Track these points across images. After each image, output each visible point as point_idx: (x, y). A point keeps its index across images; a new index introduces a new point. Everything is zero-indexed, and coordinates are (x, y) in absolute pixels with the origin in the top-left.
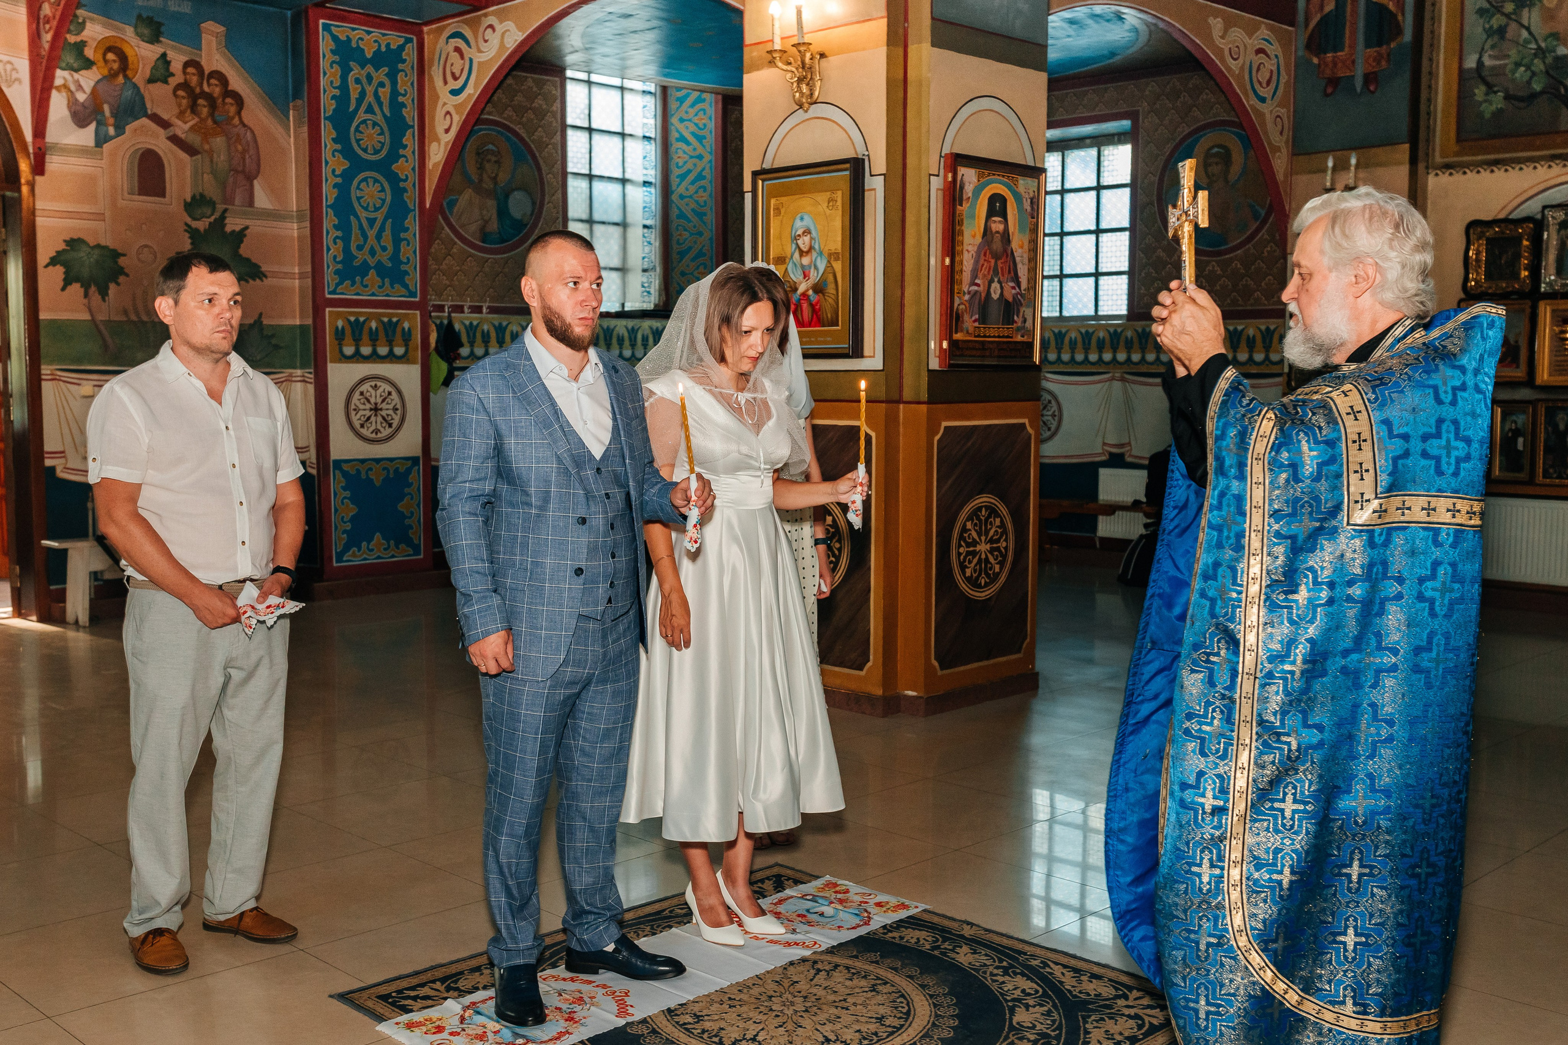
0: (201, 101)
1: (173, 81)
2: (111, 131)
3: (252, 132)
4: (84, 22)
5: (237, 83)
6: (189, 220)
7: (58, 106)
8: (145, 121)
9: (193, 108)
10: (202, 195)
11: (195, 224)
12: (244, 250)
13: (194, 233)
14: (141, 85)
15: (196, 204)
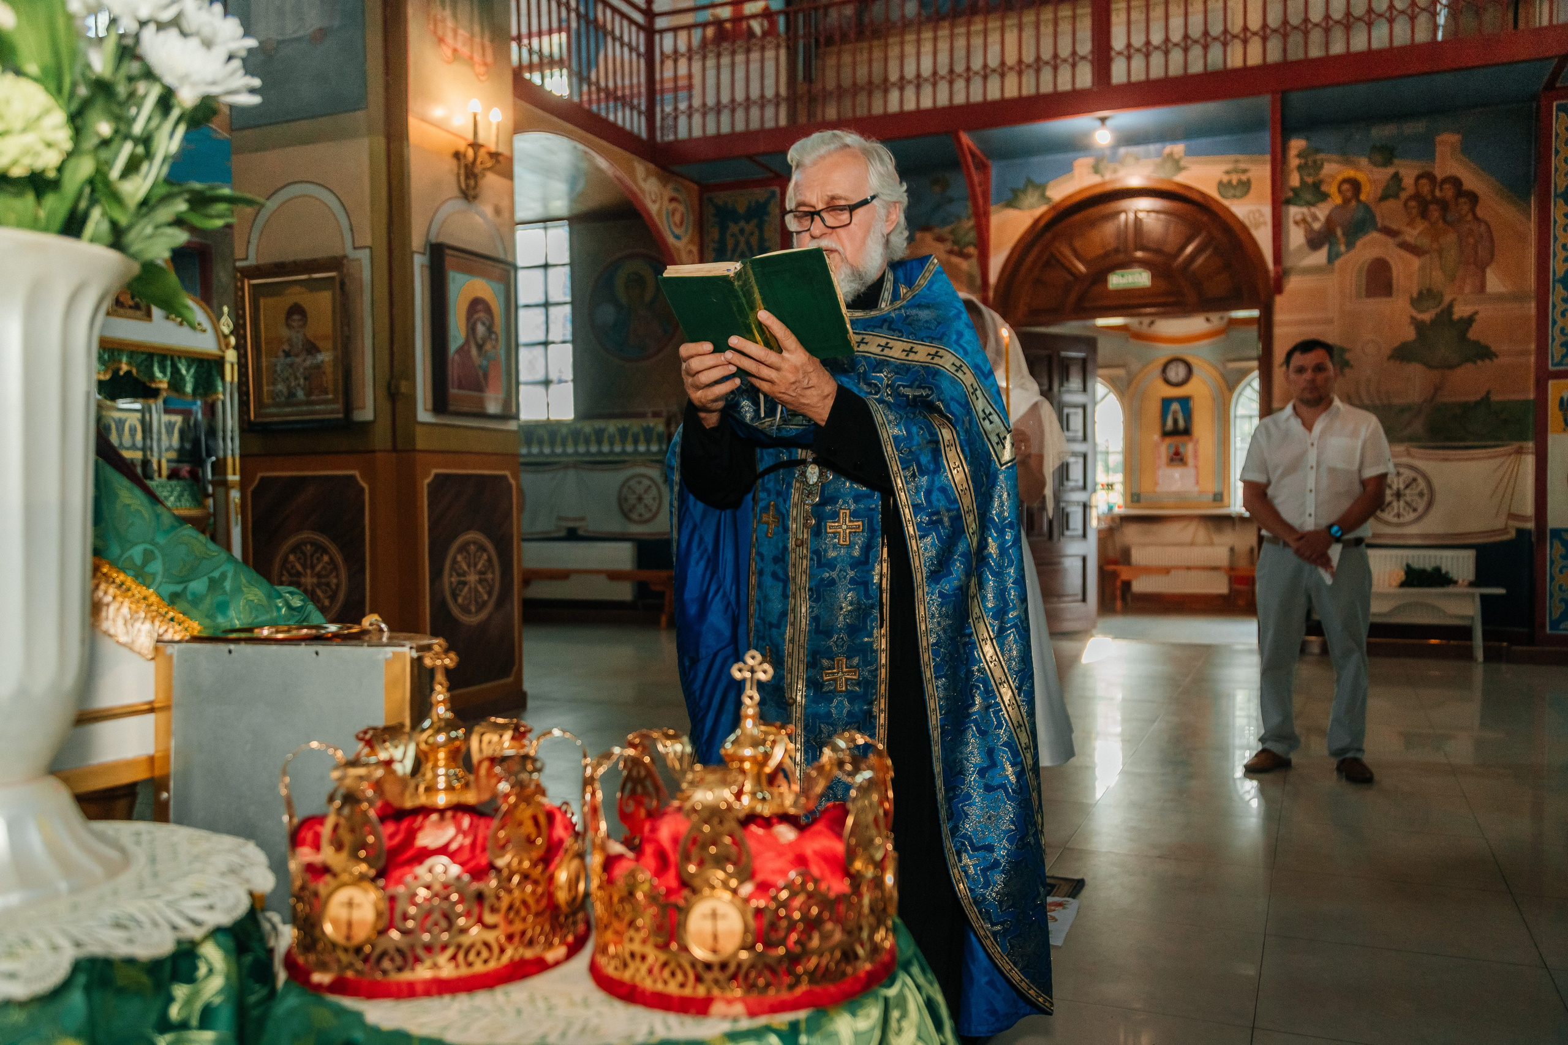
0: (1432, 207)
1: (1404, 196)
2: (1343, 248)
3: (1486, 223)
4: (1322, 164)
5: (1471, 181)
6: (1415, 314)
7: (1296, 237)
8: (1375, 235)
9: (1424, 214)
10: (1429, 290)
11: (1421, 317)
12: (1472, 335)
13: (1419, 326)
14: (1373, 206)
15: (1424, 297)
